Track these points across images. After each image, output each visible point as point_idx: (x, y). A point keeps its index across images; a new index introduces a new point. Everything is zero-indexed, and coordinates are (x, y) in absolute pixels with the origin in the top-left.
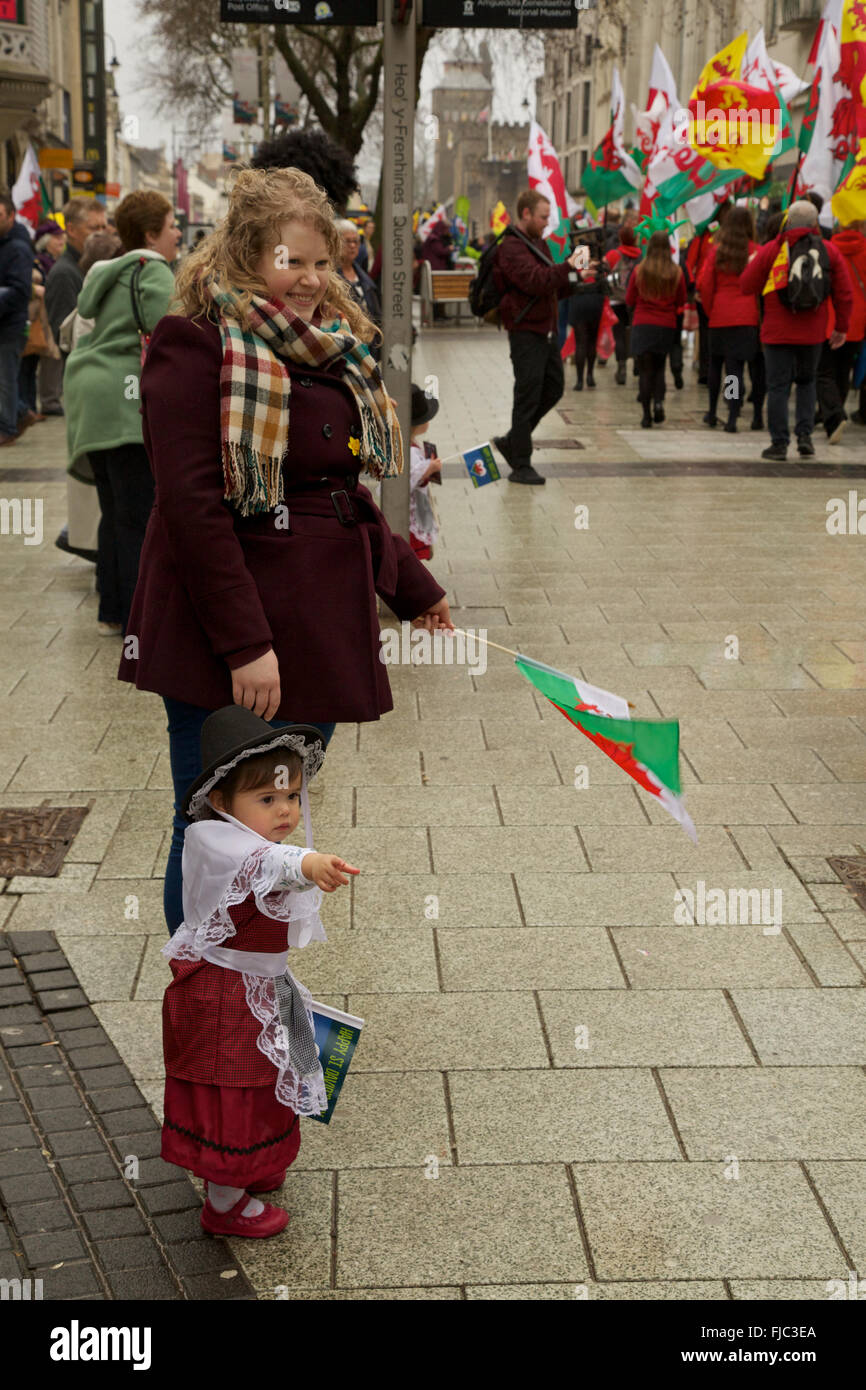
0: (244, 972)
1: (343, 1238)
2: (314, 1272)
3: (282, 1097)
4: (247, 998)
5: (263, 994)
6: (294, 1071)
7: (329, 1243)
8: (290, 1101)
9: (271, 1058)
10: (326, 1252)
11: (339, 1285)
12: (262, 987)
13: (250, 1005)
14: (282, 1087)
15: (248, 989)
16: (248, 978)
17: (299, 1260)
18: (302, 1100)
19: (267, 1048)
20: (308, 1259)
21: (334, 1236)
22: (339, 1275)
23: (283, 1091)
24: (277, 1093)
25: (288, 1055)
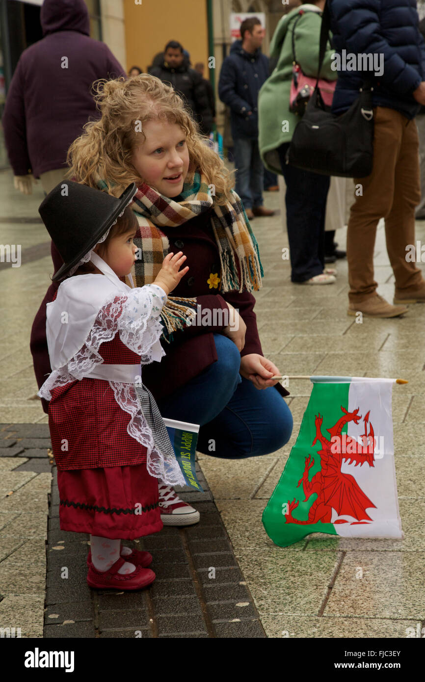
0: (109, 380)
1: (337, 588)
2: (308, 606)
3: (153, 472)
4: (116, 398)
5: (127, 395)
6: (159, 452)
7: (326, 591)
8: (159, 474)
9: (139, 441)
10: (321, 596)
11: (325, 615)
12: (126, 390)
13: (119, 403)
14: (152, 465)
15: (116, 391)
16: (114, 384)
17: (299, 599)
18: (169, 474)
19: (135, 434)
20: (306, 599)
21: (330, 588)
22: (327, 608)
23: (152, 467)
24: (148, 469)
25: (152, 439)
